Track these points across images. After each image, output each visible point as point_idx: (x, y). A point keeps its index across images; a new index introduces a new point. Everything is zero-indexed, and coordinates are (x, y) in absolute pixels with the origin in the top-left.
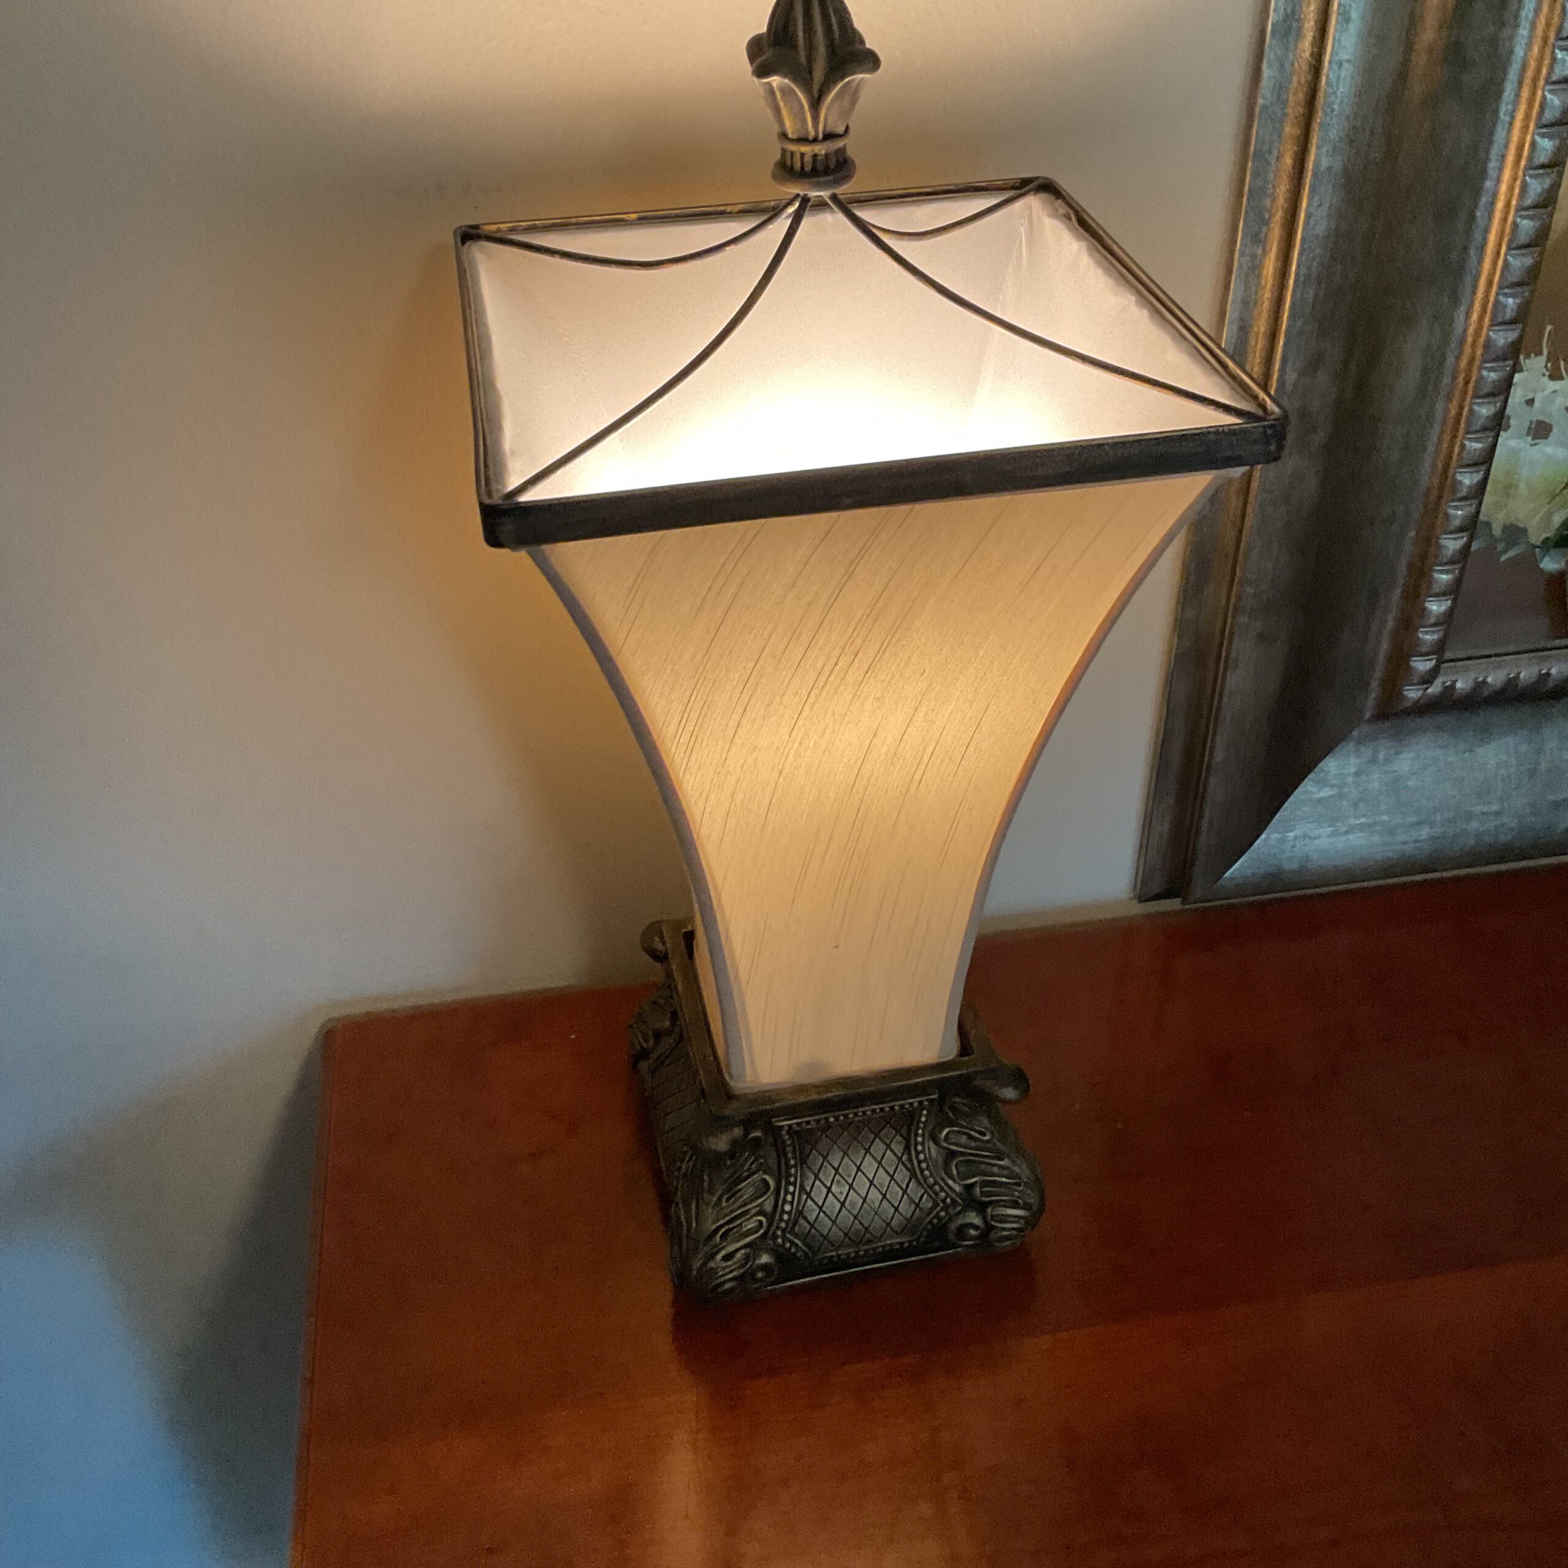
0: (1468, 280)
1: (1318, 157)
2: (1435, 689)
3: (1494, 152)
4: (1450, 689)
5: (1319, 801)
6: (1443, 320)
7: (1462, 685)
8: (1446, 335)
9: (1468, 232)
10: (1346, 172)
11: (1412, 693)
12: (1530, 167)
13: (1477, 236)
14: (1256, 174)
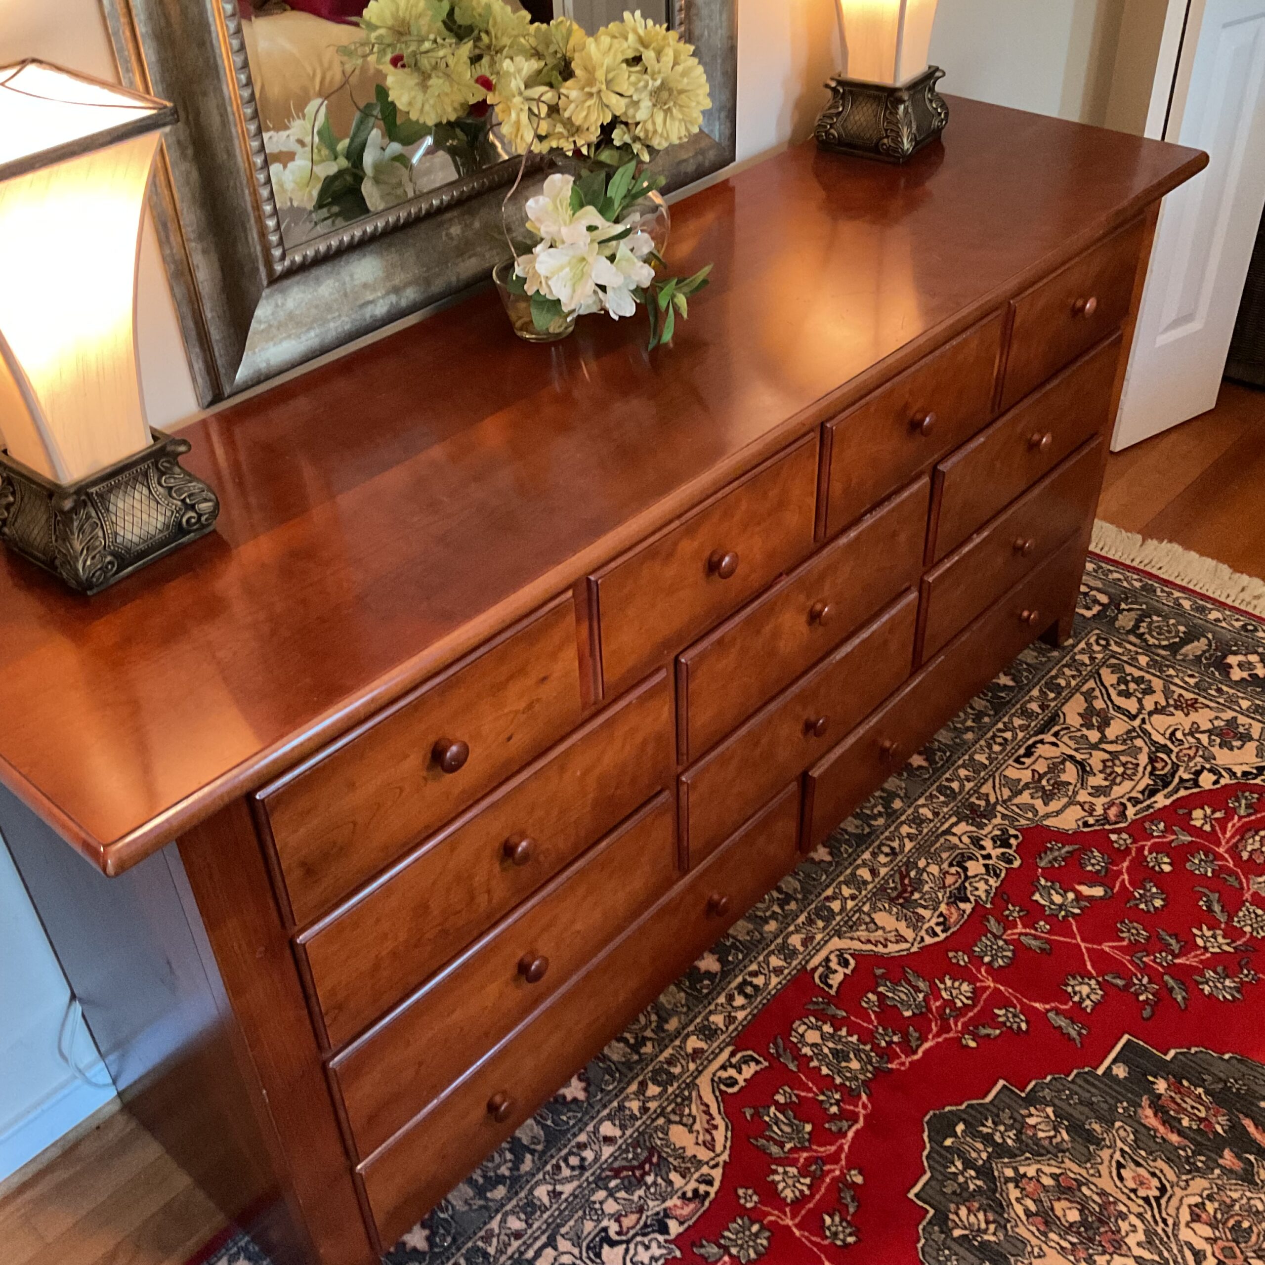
0: (222, 72)
1: (140, 29)
2: (287, 263)
3: (209, 14)
4: (293, 262)
5: (263, 331)
6: (219, 90)
7: (298, 259)
8: (223, 99)
9: (213, 51)
10: (153, 32)
11: (278, 268)
12: (226, 17)
13: (217, 51)
14: (117, 43)
